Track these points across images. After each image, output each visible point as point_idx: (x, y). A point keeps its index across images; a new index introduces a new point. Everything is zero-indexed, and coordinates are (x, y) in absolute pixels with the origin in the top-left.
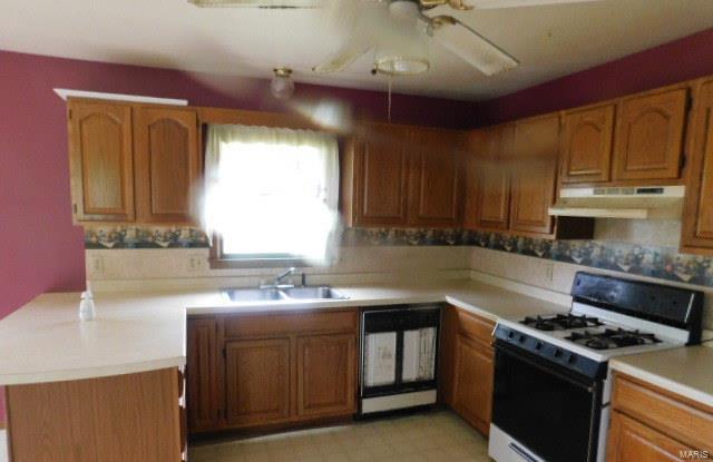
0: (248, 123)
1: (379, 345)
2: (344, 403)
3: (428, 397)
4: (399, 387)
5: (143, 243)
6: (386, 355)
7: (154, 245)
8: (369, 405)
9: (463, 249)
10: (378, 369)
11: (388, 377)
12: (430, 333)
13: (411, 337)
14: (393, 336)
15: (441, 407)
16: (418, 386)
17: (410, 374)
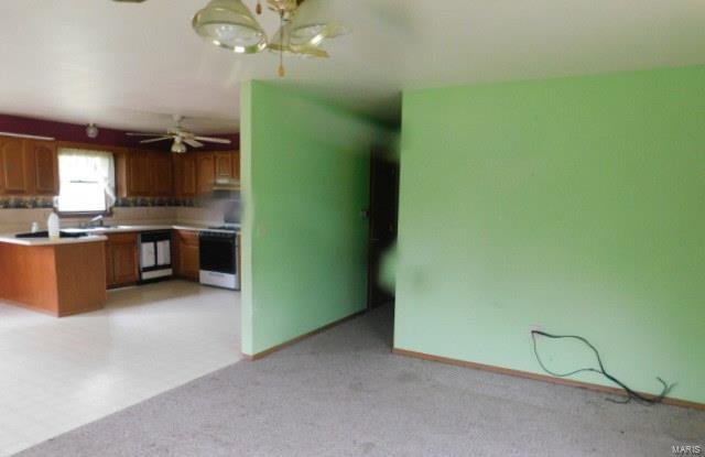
0: (69, 147)
1: (147, 248)
2: (134, 274)
3: (169, 272)
4: (156, 267)
5: (19, 206)
6: (150, 252)
7: (24, 207)
8: (145, 276)
9: (173, 208)
10: (147, 259)
11: (152, 263)
12: (167, 242)
13: (160, 244)
14: (152, 244)
15: (176, 277)
16: (164, 267)
17: (161, 262)
